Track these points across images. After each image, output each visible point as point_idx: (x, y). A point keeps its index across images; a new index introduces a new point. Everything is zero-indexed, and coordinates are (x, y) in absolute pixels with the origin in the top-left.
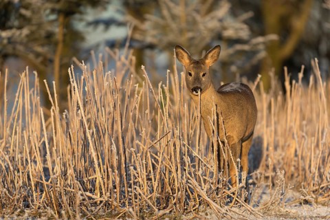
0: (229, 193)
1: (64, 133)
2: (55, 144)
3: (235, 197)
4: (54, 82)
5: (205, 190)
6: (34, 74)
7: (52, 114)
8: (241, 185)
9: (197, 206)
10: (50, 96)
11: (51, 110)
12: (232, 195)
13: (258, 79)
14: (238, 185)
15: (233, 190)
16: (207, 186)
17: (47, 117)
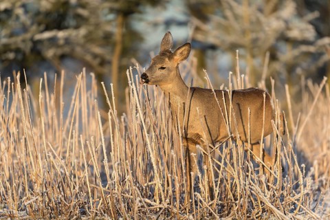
0: (293, 199)
1: (122, 137)
2: (113, 148)
3: (299, 204)
4: (112, 85)
5: (269, 196)
6: (91, 76)
7: (110, 117)
8: (306, 192)
9: (260, 213)
10: (108, 99)
11: (109, 114)
12: (296, 202)
13: (324, 82)
14: (302, 192)
15: (297, 196)
16: (270, 193)
17: (104, 121)
